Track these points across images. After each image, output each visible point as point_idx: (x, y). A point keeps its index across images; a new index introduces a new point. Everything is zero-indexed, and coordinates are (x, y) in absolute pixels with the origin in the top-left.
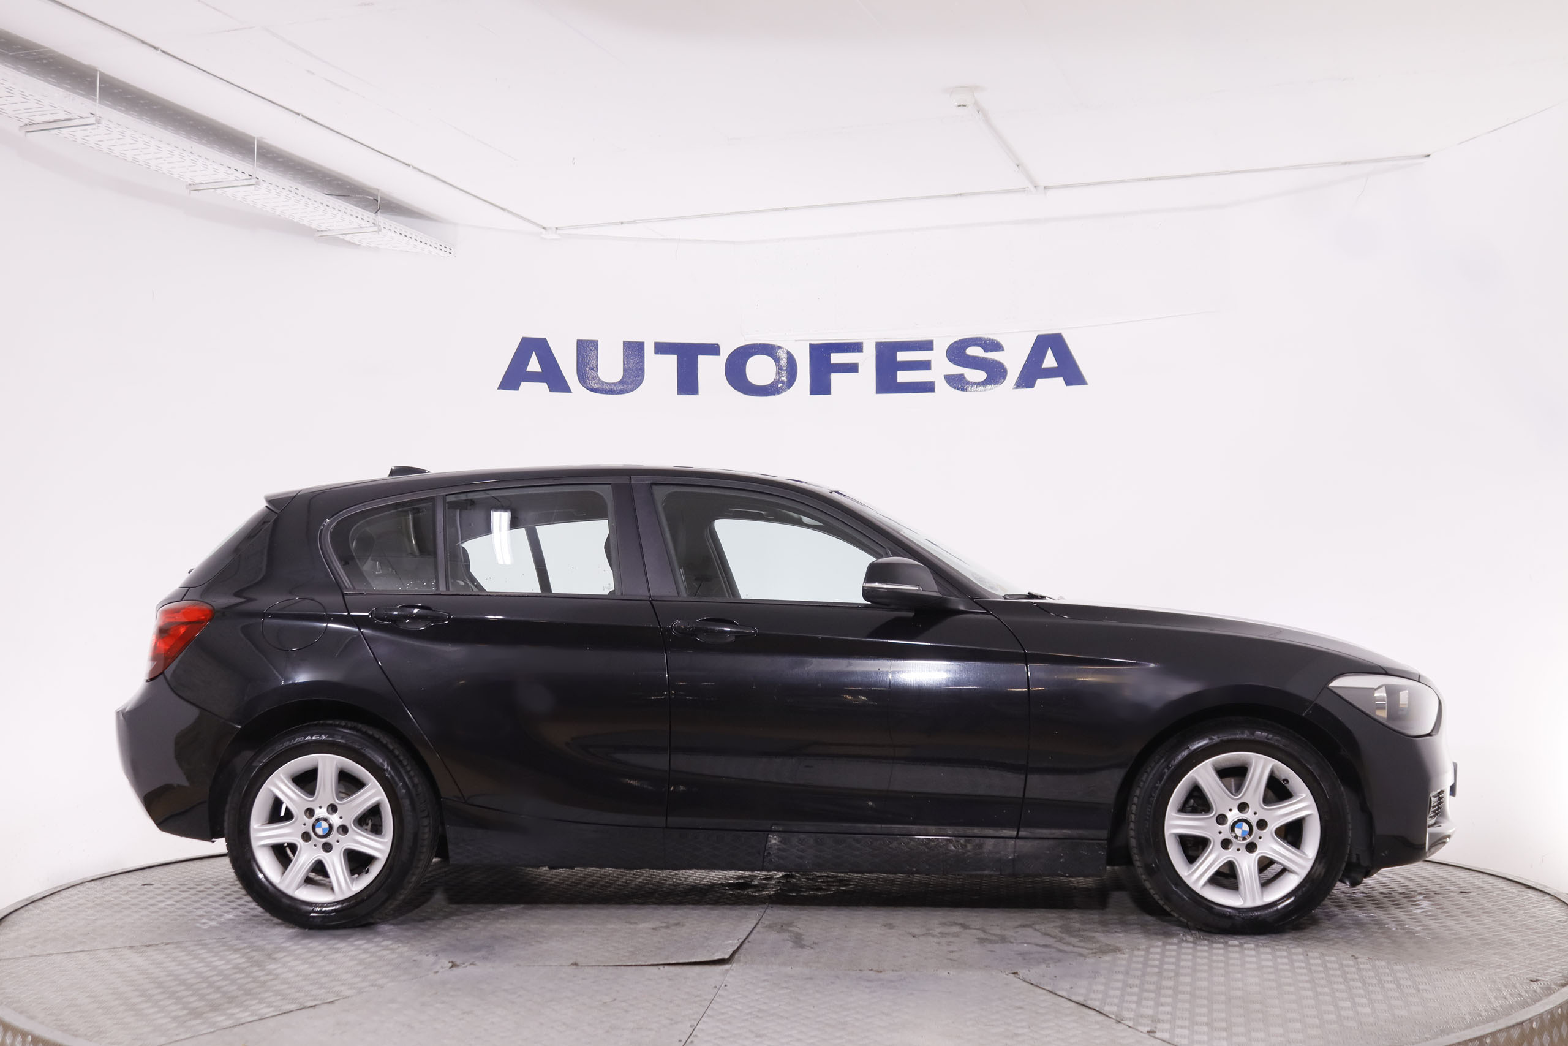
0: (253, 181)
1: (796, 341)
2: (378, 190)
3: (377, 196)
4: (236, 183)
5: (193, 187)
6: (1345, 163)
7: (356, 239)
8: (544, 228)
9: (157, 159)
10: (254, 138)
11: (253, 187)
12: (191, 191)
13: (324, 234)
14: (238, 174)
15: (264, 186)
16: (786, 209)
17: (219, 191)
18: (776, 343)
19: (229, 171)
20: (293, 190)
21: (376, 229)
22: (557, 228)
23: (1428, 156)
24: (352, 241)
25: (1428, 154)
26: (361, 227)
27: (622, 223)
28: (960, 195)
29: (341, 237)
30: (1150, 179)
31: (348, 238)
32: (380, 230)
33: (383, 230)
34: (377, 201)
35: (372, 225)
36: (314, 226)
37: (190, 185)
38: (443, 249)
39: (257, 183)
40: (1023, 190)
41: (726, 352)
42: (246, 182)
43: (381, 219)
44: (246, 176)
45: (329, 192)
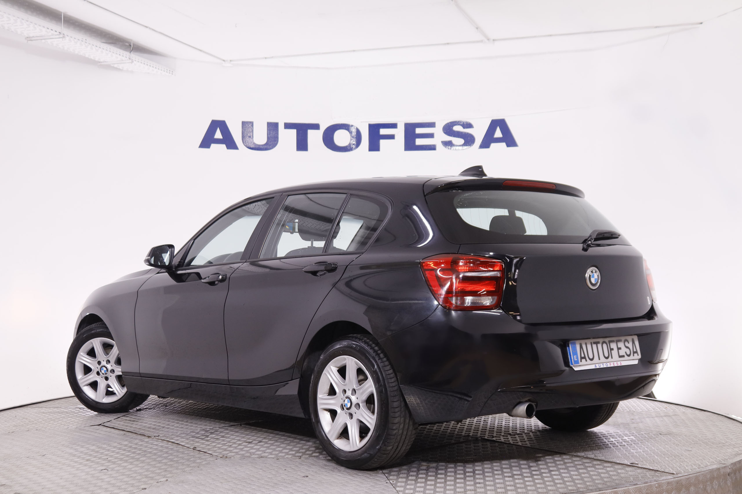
0: (61, 36)
1: (362, 122)
2: (132, 40)
3: (131, 43)
4: (52, 37)
5: (29, 39)
6: (656, 27)
7: (120, 66)
8: (224, 61)
9: (8, 24)
10: (61, 13)
11: (61, 39)
12: (27, 41)
13: (103, 64)
14: (53, 32)
15: (67, 38)
16: (354, 51)
17: (43, 41)
18: (351, 124)
19: (48, 30)
20: (84, 40)
21: (130, 61)
22: (231, 61)
23: (701, 23)
24: (118, 68)
25: (700, 22)
26: (122, 60)
27: (266, 58)
28: (448, 44)
29: (112, 65)
30: (551, 36)
31: (116, 66)
32: (132, 62)
33: (134, 62)
34: (131, 46)
35: (128, 59)
36: (97, 59)
37: (27, 37)
38: (168, 71)
39: (64, 37)
40: (481, 41)
41: (323, 128)
42: (57, 36)
43: (134, 56)
44: (57, 33)
45: (105, 41)
